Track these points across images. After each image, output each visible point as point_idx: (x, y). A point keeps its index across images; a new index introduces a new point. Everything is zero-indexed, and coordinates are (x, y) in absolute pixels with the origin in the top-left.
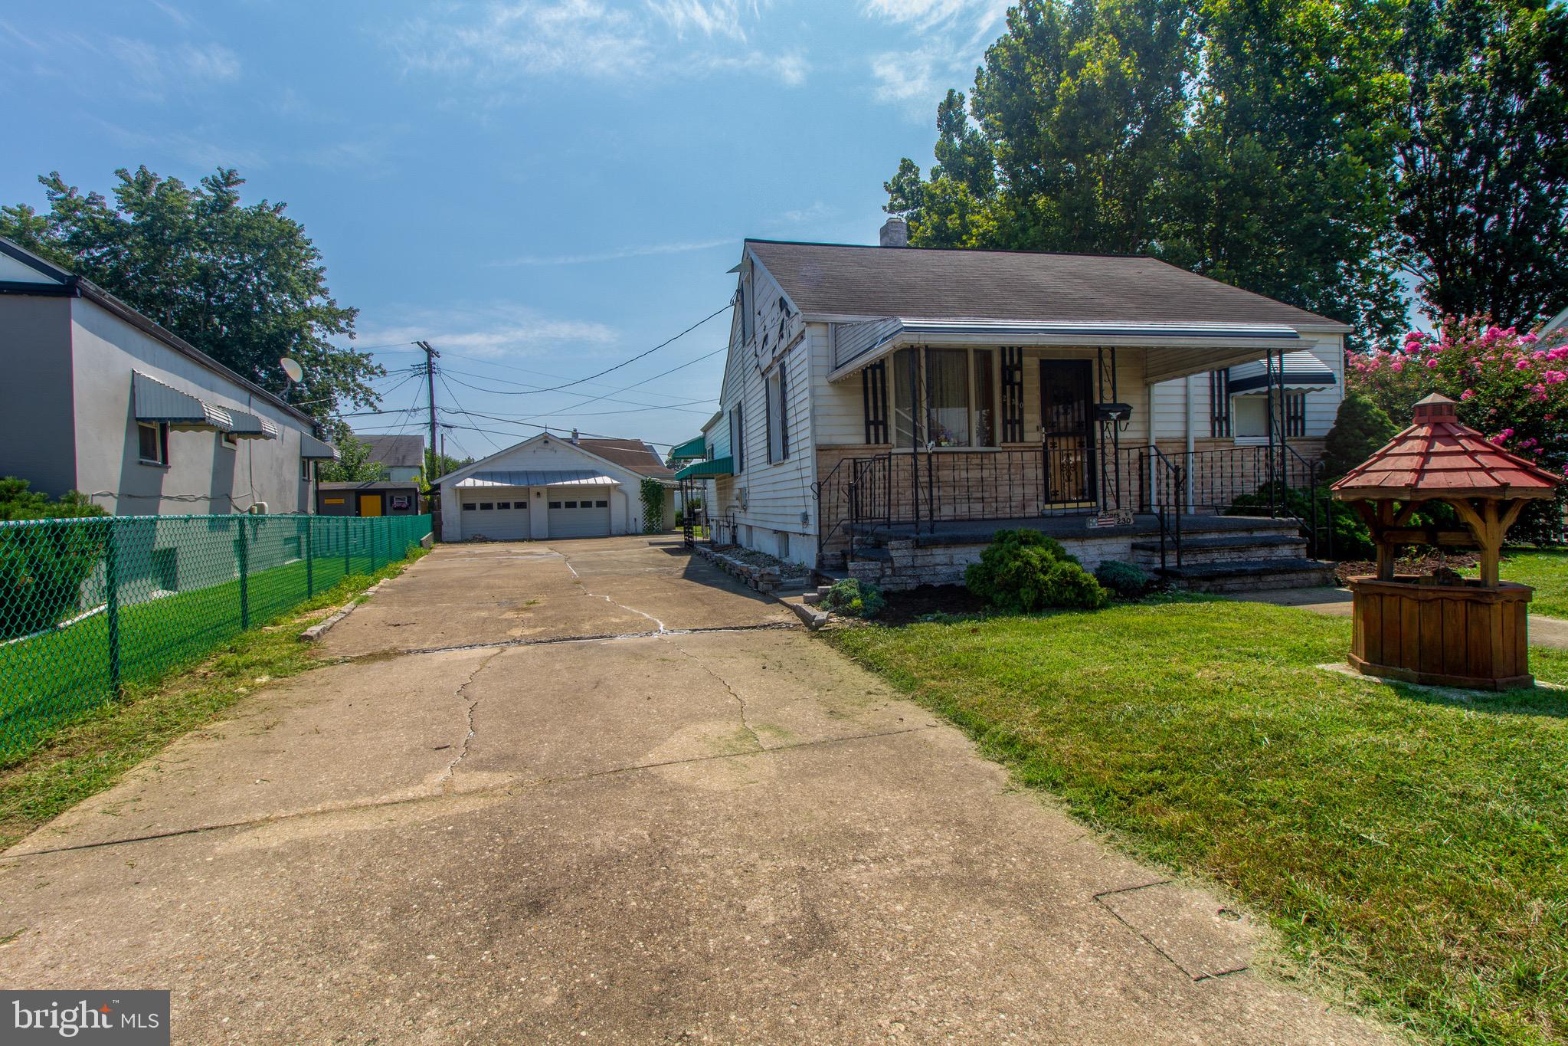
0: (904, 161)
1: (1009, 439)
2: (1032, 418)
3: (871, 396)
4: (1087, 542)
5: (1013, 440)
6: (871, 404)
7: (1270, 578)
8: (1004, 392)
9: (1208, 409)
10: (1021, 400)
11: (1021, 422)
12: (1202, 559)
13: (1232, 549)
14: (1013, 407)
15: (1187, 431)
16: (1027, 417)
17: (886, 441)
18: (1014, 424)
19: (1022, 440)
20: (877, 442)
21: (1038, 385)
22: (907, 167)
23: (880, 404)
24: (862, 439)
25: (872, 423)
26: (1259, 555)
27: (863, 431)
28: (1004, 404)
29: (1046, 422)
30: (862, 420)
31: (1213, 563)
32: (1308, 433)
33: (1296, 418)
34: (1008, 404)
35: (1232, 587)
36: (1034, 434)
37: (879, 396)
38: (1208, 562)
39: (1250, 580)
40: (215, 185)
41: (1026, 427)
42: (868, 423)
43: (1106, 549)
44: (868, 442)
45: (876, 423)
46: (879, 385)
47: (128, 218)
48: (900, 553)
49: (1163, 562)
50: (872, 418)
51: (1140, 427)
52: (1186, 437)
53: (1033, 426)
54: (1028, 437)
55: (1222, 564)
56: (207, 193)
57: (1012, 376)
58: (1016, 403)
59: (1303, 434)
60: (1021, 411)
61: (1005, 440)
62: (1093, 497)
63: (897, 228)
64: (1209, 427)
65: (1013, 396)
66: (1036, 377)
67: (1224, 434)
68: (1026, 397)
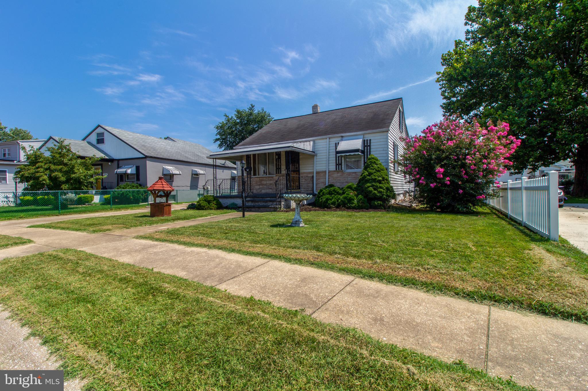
2: (283, 167)
5: (279, 173)
8: (276, 161)
10: (280, 163)
11: (280, 168)
14: (278, 165)
17: (251, 175)
18: (278, 169)
19: (281, 173)
21: (285, 158)
28: (276, 164)
29: (287, 168)
36: (284, 171)
41: (282, 169)
44: (247, 175)
51: (312, 168)
52: (326, 171)
53: (284, 169)
56: (249, 111)
57: (278, 157)
60: (281, 166)
61: (277, 173)
62: (299, 189)
63: (315, 107)
64: (335, 167)
65: (278, 162)
66: (284, 156)
67: (340, 169)
68: (282, 162)
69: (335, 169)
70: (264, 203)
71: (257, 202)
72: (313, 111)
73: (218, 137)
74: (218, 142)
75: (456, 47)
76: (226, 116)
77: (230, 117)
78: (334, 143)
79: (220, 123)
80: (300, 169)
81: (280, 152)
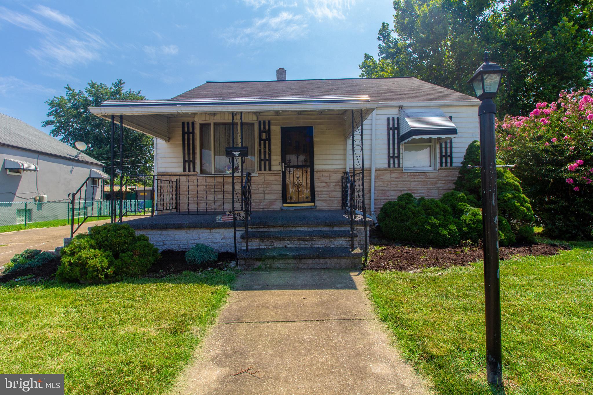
0: (366, 54)
1: (263, 169)
2: (276, 158)
3: (186, 148)
5: (265, 170)
6: (187, 152)
7: (309, 261)
8: (260, 144)
9: (386, 152)
10: (270, 148)
11: (269, 160)
12: (277, 244)
14: (265, 152)
15: (371, 164)
16: (273, 157)
17: (194, 170)
18: (266, 161)
19: (270, 170)
20: (189, 171)
21: (280, 140)
22: (367, 57)
23: (191, 152)
24: (181, 170)
25: (187, 161)
26: (320, 243)
27: (182, 165)
28: (260, 152)
29: (283, 160)
30: (181, 160)
32: (454, 165)
33: (446, 156)
34: (262, 151)
35: (279, 266)
36: (277, 165)
37: (191, 147)
38: (282, 246)
39: (292, 262)
40: (116, 85)
41: (273, 163)
42: (184, 162)
43: (227, 235)
44: (184, 170)
45: (189, 162)
46: (191, 142)
47: (91, 99)
49: (247, 246)
50: (187, 159)
51: (342, 162)
52: (371, 168)
53: (278, 162)
54: (274, 168)
56: (114, 88)
58: (267, 150)
59: (451, 165)
60: (270, 154)
61: (260, 170)
62: (313, 200)
63: (281, 72)
64: (386, 162)
65: (265, 146)
66: (279, 136)
67: (396, 166)
68: (272, 147)
69: (386, 166)
70: (302, 243)
71: (280, 240)
72: (278, 77)
73: (52, 118)
74: (52, 127)
75: (366, 60)
76: (69, 88)
77: (77, 91)
78: (386, 117)
79: (57, 98)
80: (315, 162)
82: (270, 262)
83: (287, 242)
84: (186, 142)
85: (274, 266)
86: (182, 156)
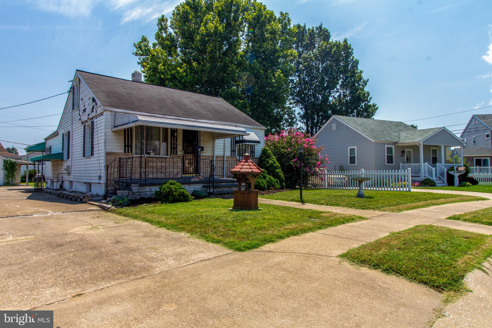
0: (143, 37)
1: (172, 154)
2: (180, 147)
3: (127, 137)
4: (191, 185)
5: (174, 154)
6: (127, 139)
8: (171, 139)
9: (230, 148)
10: (176, 142)
11: (176, 148)
12: (220, 190)
13: (228, 187)
14: (174, 144)
15: (224, 154)
16: (178, 147)
17: (131, 152)
18: (174, 149)
19: (176, 154)
20: (128, 152)
21: (182, 137)
22: (144, 40)
23: (130, 140)
24: (123, 151)
25: (127, 146)
27: (123, 148)
28: (171, 143)
29: (184, 149)
30: (123, 145)
31: (223, 191)
32: (255, 156)
33: (252, 152)
34: (173, 143)
35: (226, 197)
36: (180, 153)
37: (130, 137)
39: (231, 195)
41: (178, 150)
42: (125, 146)
43: (196, 187)
44: (125, 152)
45: (128, 146)
46: (130, 133)
48: (135, 188)
49: (210, 191)
50: (127, 144)
51: (211, 152)
52: (224, 156)
53: (180, 150)
54: (178, 153)
55: (225, 191)
57: (174, 134)
58: (175, 142)
59: (254, 157)
60: (177, 145)
61: (171, 154)
62: (198, 173)
64: (230, 153)
65: (174, 140)
66: (181, 135)
67: (234, 155)
68: (178, 141)
69: (230, 155)
70: (228, 189)
71: (221, 188)
81: (177, 129)
82: (223, 195)
83: (223, 189)
84: (127, 133)
85: (225, 197)
86: (123, 142)
